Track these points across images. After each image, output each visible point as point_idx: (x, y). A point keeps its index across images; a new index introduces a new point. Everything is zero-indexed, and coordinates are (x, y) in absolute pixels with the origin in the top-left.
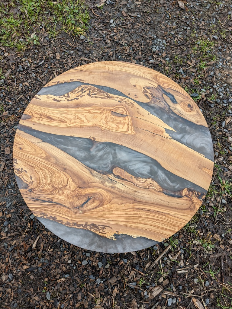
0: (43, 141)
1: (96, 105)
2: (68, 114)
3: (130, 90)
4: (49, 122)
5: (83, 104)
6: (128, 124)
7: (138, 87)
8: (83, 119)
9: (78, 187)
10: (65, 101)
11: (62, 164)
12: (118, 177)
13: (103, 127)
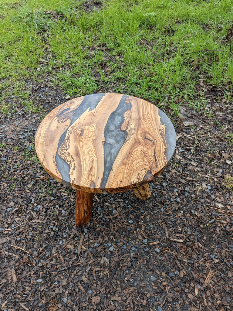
0: (112, 169)
1: (76, 145)
2: (86, 159)
3: (61, 129)
4: (94, 169)
5: (76, 152)
6: (89, 127)
7: (58, 126)
8: (88, 150)
9: (140, 144)
10: (74, 163)
11: (127, 155)
12: (127, 128)
13: (93, 139)
